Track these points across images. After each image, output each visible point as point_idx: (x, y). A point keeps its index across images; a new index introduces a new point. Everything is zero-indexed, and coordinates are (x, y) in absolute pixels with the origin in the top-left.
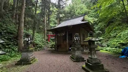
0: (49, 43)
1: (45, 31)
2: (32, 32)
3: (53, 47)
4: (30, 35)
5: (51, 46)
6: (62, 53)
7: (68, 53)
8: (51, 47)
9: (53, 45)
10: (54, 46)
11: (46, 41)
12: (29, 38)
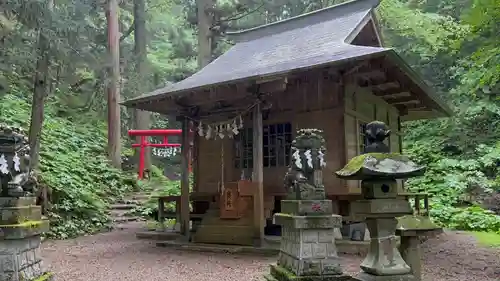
0: (140, 183)
1: (111, 101)
2: (25, 115)
3: (170, 214)
4: (20, 140)
5: (156, 206)
6: (227, 248)
7: (265, 247)
8: (154, 215)
9: (169, 199)
10: (172, 205)
11: (118, 172)
12: (16, 159)
